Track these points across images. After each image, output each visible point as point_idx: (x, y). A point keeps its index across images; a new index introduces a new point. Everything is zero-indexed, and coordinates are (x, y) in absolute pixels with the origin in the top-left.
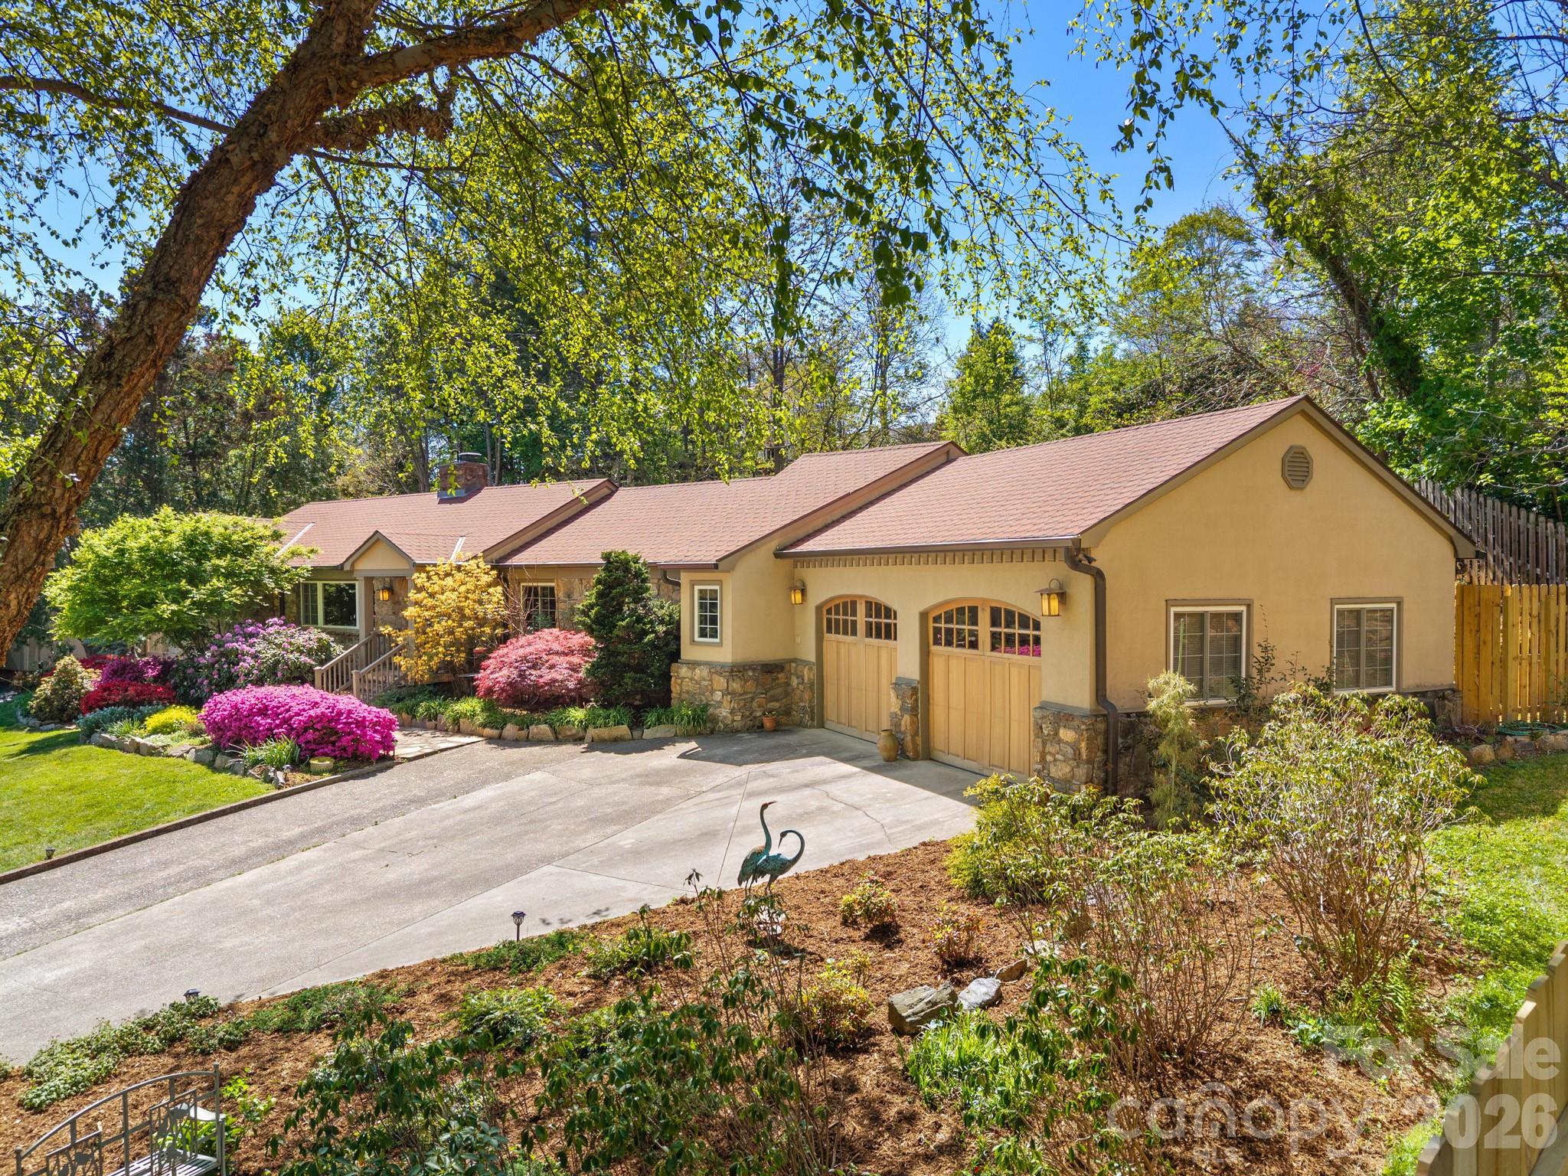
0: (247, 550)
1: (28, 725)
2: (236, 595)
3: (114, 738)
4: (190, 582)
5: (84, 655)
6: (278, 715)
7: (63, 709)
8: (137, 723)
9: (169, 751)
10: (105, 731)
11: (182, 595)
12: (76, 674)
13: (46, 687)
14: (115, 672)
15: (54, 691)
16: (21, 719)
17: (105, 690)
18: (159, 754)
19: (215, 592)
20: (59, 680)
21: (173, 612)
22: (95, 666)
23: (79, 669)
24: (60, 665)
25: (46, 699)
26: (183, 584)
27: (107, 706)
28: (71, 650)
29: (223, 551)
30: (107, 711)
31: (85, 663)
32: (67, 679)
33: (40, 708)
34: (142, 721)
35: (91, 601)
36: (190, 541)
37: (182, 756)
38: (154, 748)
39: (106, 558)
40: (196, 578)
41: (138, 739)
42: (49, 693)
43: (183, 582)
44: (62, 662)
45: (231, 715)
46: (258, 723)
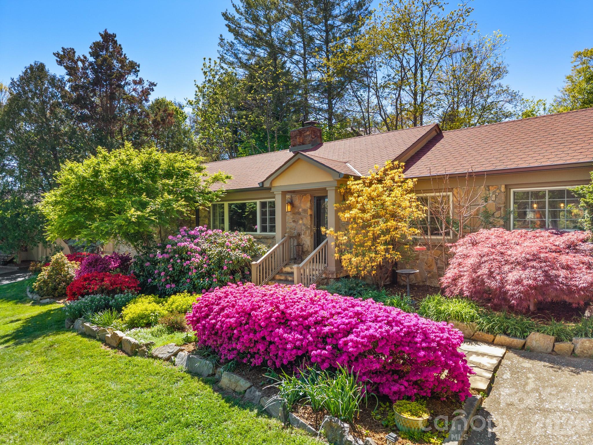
0: (185, 175)
1: (32, 299)
2: (181, 205)
3: (94, 327)
4: (148, 195)
5: (69, 252)
6: (308, 328)
7: (55, 289)
8: (115, 313)
9: (155, 351)
10: (87, 319)
11: (143, 206)
12: (64, 265)
13: (44, 274)
14: (90, 264)
15: (50, 276)
16: (28, 294)
17: (85, 280)
18: (143, 354)
19: (167, 203)
20: (53, 269)
21: (139, 217)
22: (77, 259)
23: (66, 261)
24: (54, 258)
25: (44, 282)
26: (144, 197)
27: (88, 294)
28: (62, 249)
29: (168, 175)
30: (87, 299)
31: (70, 258)
32: (58, 267)
33: (40, 288)
34: (120, 310)
35: (73, 211)
36: (146, 168)
37: (168, 359)
38: (138, 346)
39: (84, 178)
40: (152, 193)
41: (120, 334)
42: (46, 277)
43: (144, 196)
44: (55, 257)
45: (239, 324)
46: (281, 337)
